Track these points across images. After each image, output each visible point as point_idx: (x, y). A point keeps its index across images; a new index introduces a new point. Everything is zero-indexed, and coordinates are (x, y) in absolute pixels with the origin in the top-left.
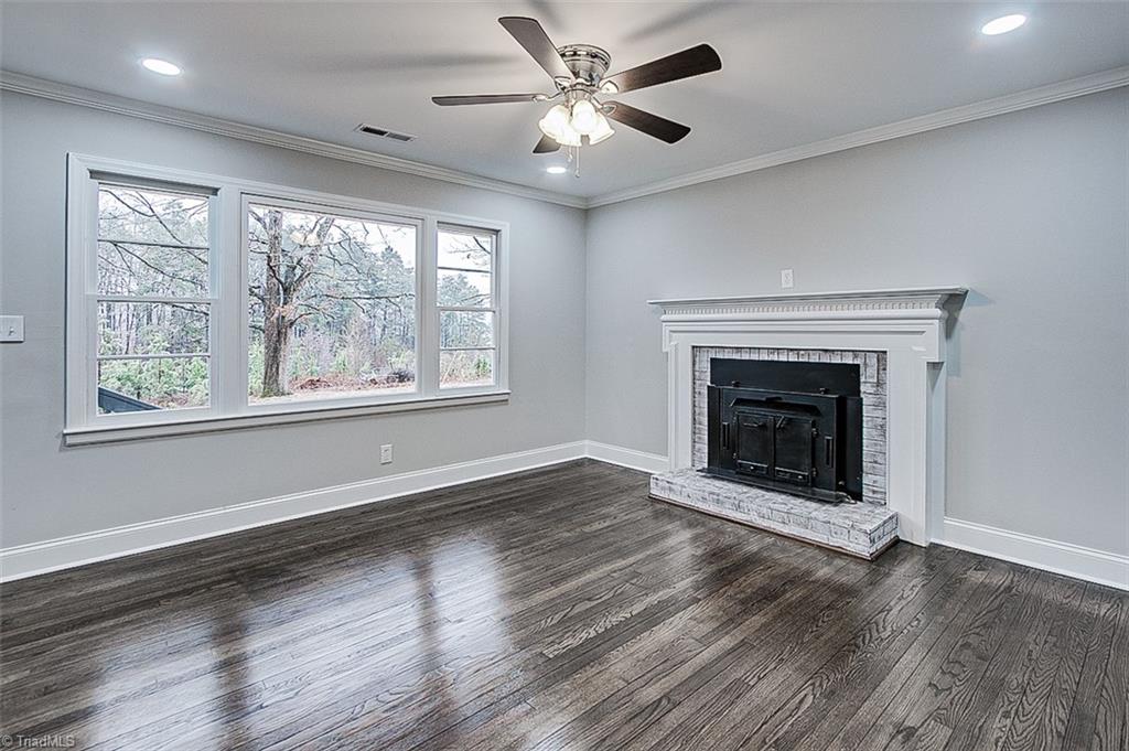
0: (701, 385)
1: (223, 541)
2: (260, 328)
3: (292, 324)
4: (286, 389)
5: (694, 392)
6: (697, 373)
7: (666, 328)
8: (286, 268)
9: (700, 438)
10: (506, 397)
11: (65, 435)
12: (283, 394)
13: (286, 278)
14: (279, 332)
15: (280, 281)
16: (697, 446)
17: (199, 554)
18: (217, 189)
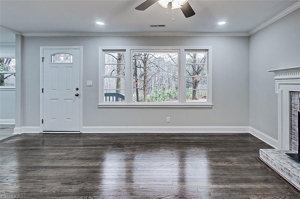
0: (294, 111)
1: (124, 135)
2: (192, 83)
3: (198, 82)
4: (197, 98)
5: (291, 114)
6: (293, 105)
7: (277, 83)
8: (197, 68)
9: (294, 137)
10: (211, 106)
11: (99, 105)
12: (197, 99)
13: (197, 70)
14: (196, 84)
15: (196, 71)
16: (293, 141)
17: (117, 137)
18: (125, 50)
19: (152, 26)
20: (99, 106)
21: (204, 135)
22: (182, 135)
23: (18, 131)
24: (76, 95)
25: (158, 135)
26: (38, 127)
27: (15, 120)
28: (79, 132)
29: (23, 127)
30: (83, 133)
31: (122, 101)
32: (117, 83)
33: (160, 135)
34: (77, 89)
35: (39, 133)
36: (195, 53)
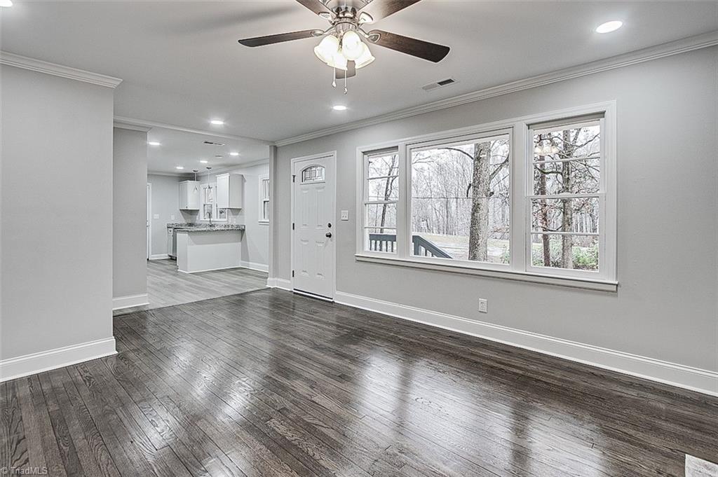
10: (614, 288)
11: (356, 256)
18: (397, 147)
19: (441, 83)
20: (358, 259)
21: (571, 366)
22: (511, 350)
23: (272, 283)
24: (327, 236)
25: (452, 335)
26: (289, 282)
27: (268, 266)
28: (331, 300)
29: (276, 279)
30: (336, 302)
31: (426, 255)
32: (473, 214)
33: (455, 336)
34: (330, 226)
35: (289, 290)
36: (566, 128)
